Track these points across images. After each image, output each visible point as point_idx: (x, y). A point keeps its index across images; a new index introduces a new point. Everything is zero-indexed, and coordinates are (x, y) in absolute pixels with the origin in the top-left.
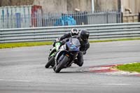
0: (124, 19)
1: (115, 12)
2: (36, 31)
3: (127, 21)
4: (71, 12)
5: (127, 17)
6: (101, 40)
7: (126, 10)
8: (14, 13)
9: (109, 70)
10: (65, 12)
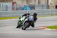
0: (50, 7)
1: (46, 5)
2: (14, 12)
3: (51, 9)
4: (28, 5)
5: (51, 7)
6: (40, 16)
7: (50, 4)
8: (5, 5)
9: (44, 29)
10: (26, 5)
